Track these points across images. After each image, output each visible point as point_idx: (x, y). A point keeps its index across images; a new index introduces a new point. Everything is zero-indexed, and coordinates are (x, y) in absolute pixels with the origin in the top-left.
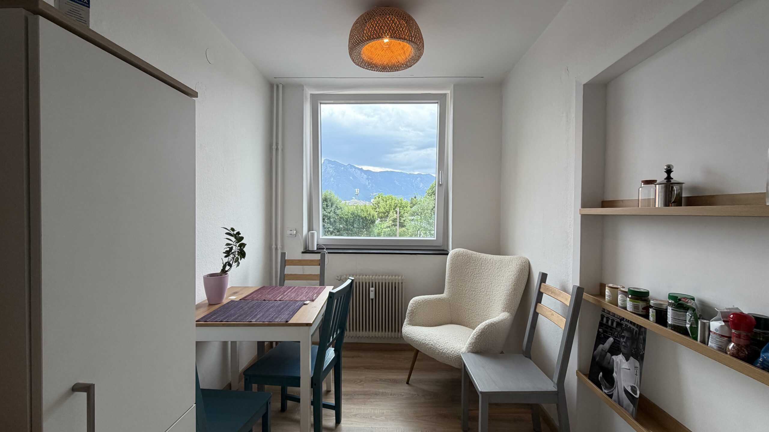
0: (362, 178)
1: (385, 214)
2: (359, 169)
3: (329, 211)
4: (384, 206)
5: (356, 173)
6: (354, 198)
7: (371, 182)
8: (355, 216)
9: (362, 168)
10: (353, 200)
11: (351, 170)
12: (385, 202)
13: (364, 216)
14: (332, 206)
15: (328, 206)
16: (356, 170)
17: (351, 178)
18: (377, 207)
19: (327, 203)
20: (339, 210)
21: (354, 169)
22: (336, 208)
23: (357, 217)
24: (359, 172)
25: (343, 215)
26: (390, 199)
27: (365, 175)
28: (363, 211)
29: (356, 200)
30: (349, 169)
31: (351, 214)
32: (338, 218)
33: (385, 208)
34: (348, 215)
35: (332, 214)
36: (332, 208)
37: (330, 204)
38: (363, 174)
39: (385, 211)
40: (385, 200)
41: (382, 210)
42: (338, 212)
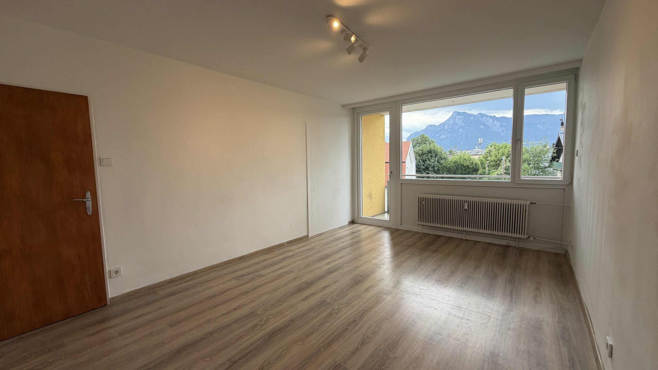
0: (495, 125)
1: (497, 162)
2: (491, 117)
3: (433, 161)
4: (496, 154)
5: (488, 121)
6: (476, 147)
7: (505, 129)
8: (457, 165)
9: (495, 116)
10: (475, 150)
11: (482, 119)
12: (497, 150)
13: (467, 164)
14: (436, 157)
15: (432, 157)
16: (487, 118)
17: (481, 127)
18: (489, 155)
19: (431, 154)
20: (443, 160)
21: (485, 118)
22: (440, 158)
23: (459, 166)
24: (491, 120)
25: (447, 164)
26: (503, 147)
27: (498, 122)
28: (466, 160)
29: (478, 149)
30: (480, 117)
31: (454, 163)
32: (441, 167)
33: (496, 156)
34: (450, 164)
35: (436, 163)
36: (436, 159)
37: (434, 155)
38: (496, 121)
39: (497, 160)
40: (497, 149)
41: (493, 158)
42: (442, 161)
